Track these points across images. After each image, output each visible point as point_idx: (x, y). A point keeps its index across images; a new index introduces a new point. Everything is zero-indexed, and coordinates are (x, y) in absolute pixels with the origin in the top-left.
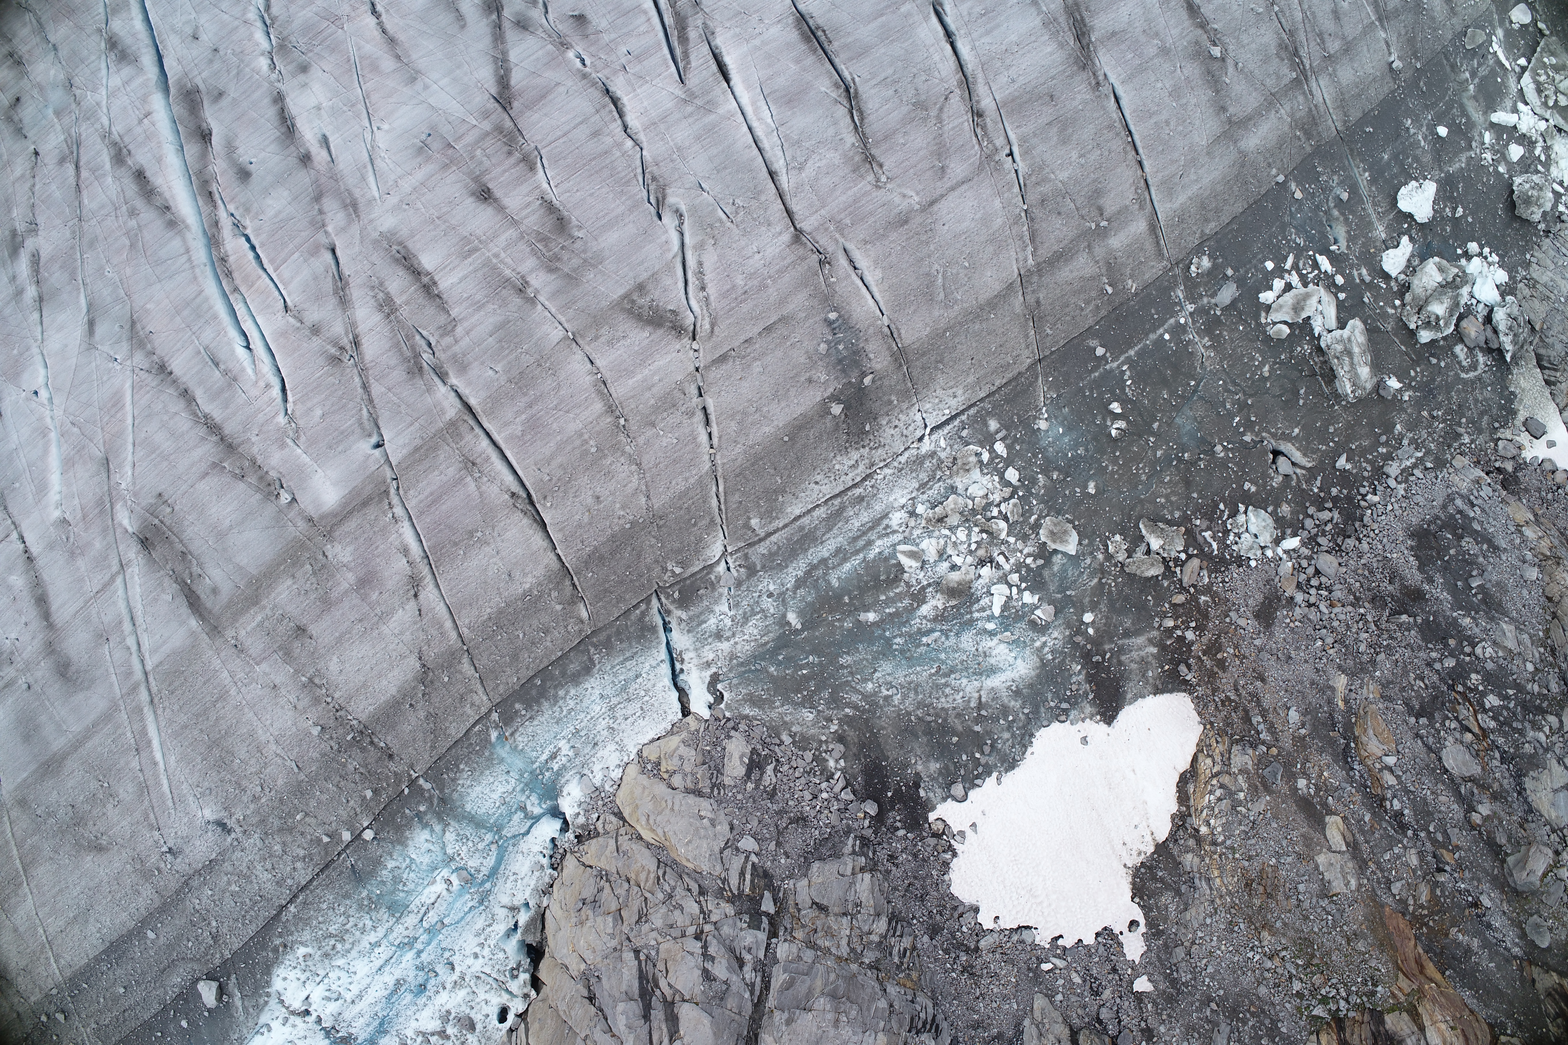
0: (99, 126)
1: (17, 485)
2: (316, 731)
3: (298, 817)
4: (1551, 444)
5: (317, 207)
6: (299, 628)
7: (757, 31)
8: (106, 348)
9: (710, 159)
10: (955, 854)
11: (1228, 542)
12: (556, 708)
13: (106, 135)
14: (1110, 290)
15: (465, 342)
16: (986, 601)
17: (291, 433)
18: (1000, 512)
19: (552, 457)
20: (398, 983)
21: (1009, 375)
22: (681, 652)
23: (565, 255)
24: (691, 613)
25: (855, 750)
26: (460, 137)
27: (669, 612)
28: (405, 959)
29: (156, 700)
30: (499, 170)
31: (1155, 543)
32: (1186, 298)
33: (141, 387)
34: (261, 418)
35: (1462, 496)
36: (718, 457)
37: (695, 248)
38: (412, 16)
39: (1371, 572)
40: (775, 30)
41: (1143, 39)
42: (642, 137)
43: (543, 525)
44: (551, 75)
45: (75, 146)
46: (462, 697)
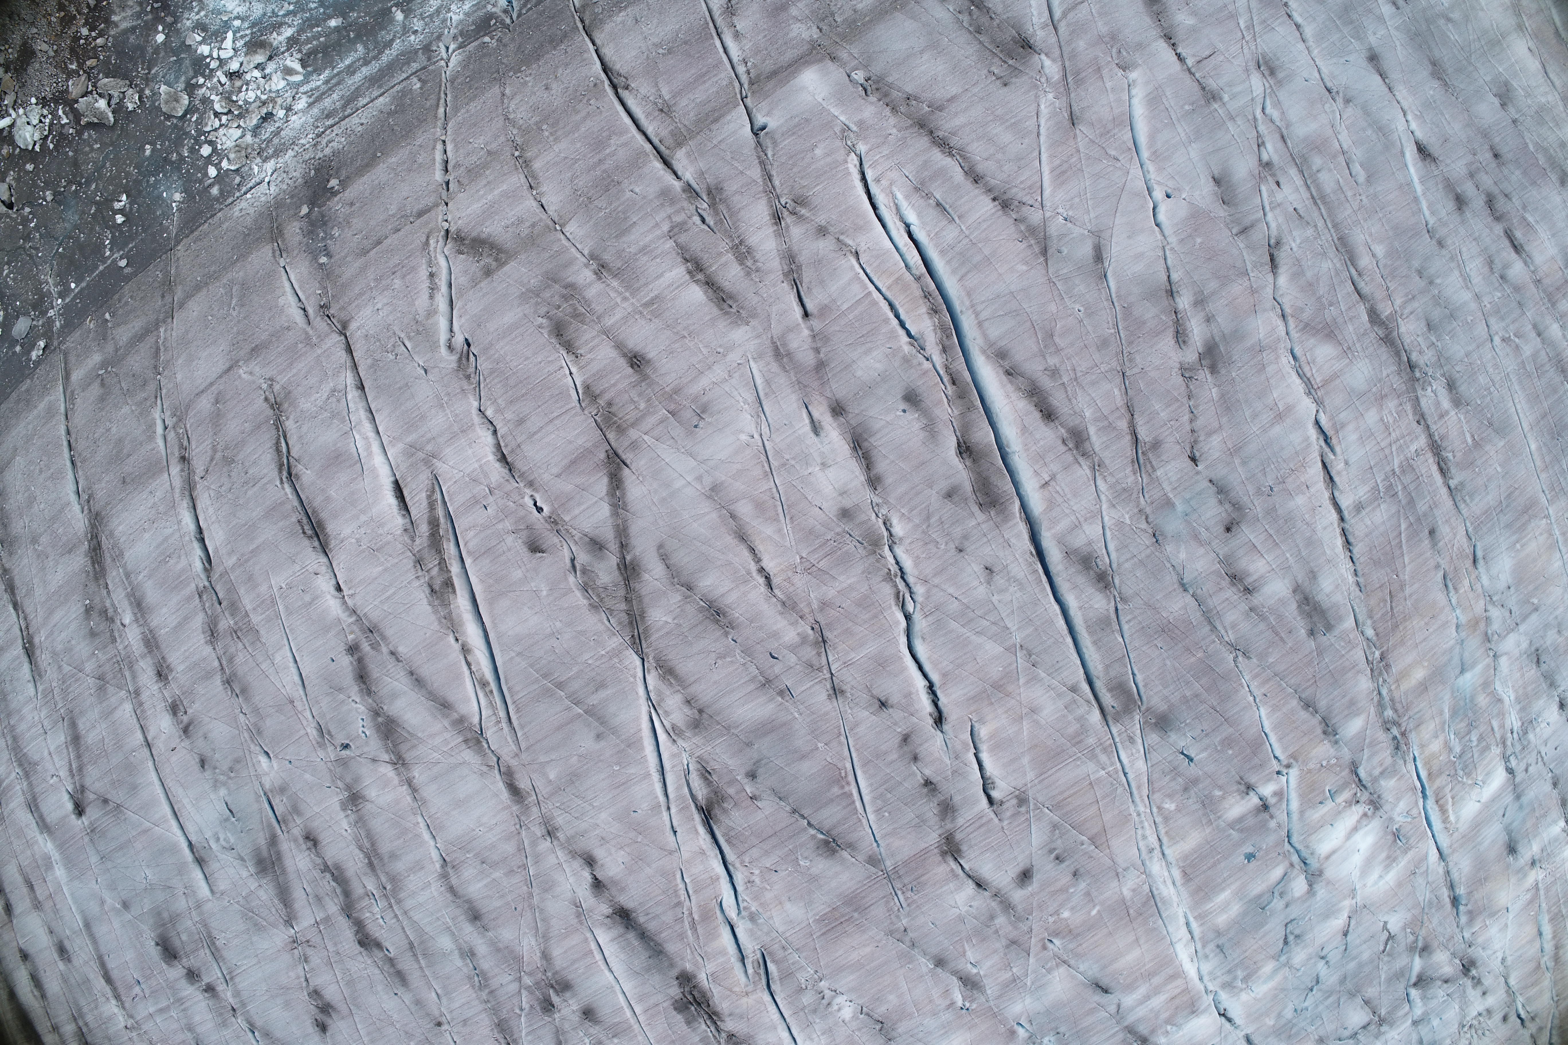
0: (1109, 479)
1: (1187, 108)
5: (822, 355)
7: (363, 531)
8: (1079, 232)
9: (413, 397)
11: (50, 116)
13: (1097, 467)
14: (107, 316)
15: (660, 215)
16: (240, 43)
17: (852, 135)
18: (220, 120)
19: (584, 119)
21: (196, 233)
23: (557, 300)
24: (484, 11)
26: (662, 422)
30: (620, 386)
31: (103, 104)
32: (53, 321)
33: (1030, 187)
34: (886, 150)
36: (440, 134)
37: (436, 312)
38: (719, 563)
40: (345, 531)
41: (49, 550)
42: (477, 419)
44: (566, 486)
45: (1141, 461)
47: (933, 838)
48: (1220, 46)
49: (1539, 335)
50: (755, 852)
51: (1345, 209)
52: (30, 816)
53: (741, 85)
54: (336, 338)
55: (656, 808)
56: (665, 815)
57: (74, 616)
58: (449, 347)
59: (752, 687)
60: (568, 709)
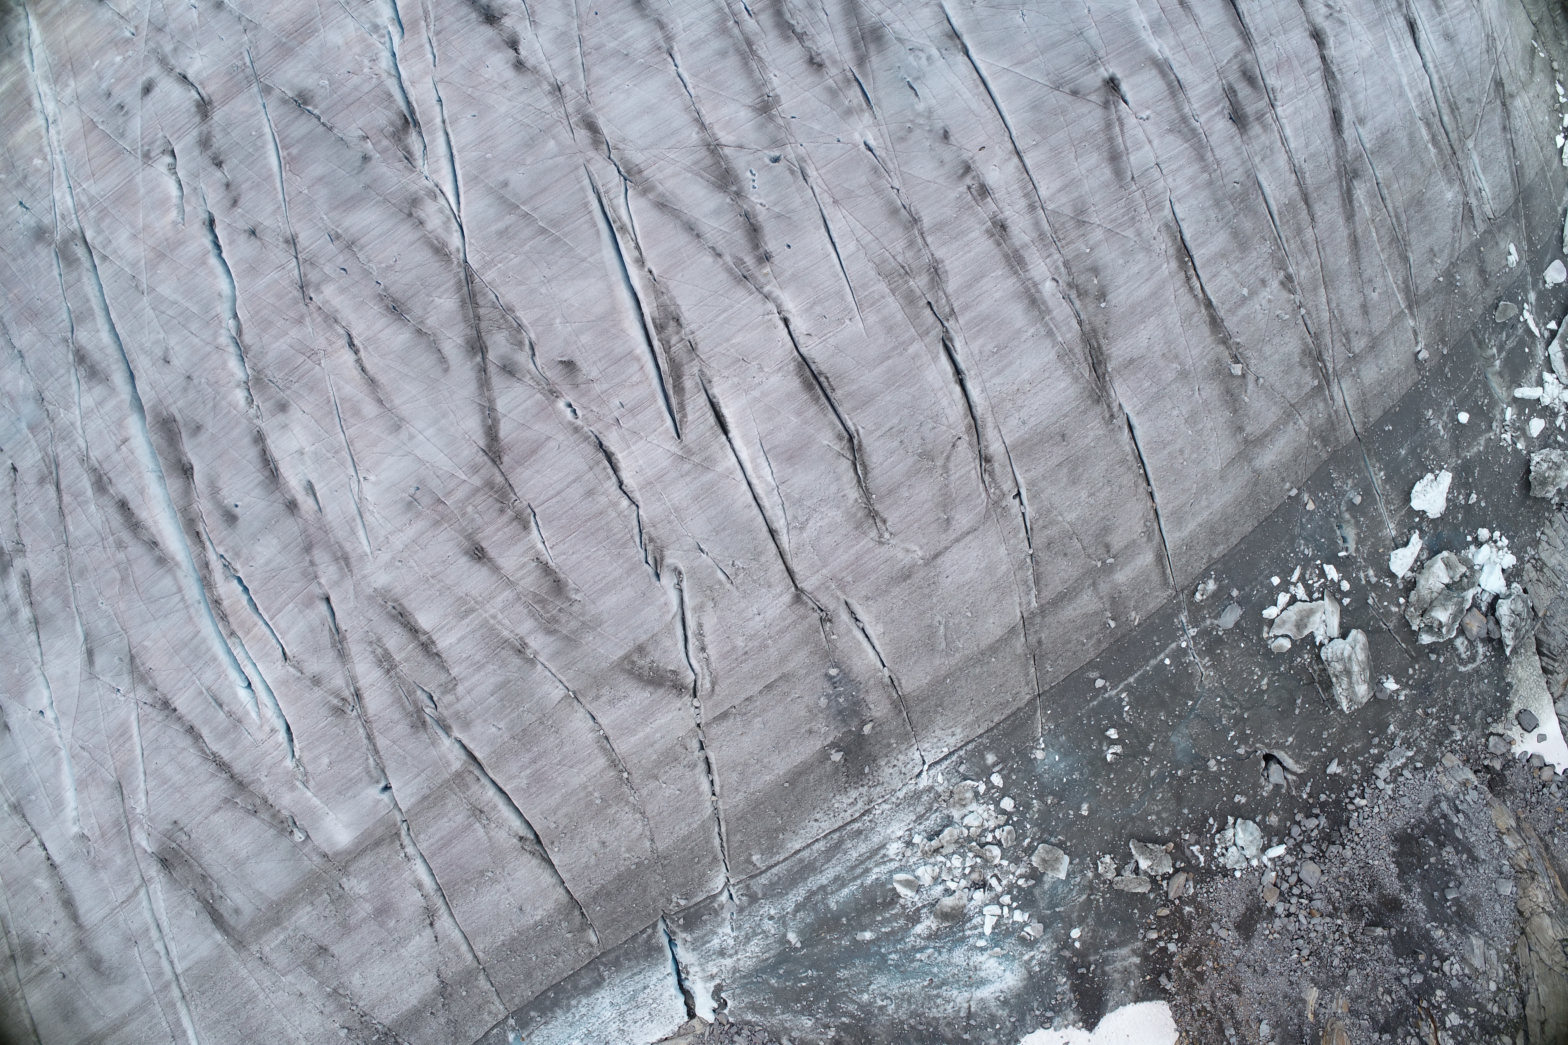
0: (76, 449)
1: (33, 797)
2: (343, 1033)
4: (1542, 738)
5: (307, 558)
6: (321, 947)
7: (756, 380)
8: (107, 679)
9: (709, 521)
11: (1215, 855)
12: (569, 1015)
13: (84, 459)
14: (1113, 624)
16: (977, 920)
17: (300, 777)
18: (994, 837)
19: (557, 808)
21: (1008, 712)
22: (686, 965)
23: (563, 618)
24: (695, 935)
26: (450, 493)
27: (674, 933)
29: (188, 998)
30: (492, 528)
31: (1144, 864)
32: (1189, 622)
33: (147, 721)
34: (269, 760)
35: (1448, 799)
36: (720, 803)
37: (694, 610)
38: (391, 357)
39: (1352, 880)
40: (775, 379)
41: (1162, 363)
42: (637, 496)
43: (552, 865)
44: (541, 428)
45: (53, 466)
46: (480, 1007)
47: (218, 116)
48: (14, 857)
50: (366, 88)
52: (1180, 76)
53: (407, 833)
54: (805, 584)
55: (455, 120)
56: (446, 116)
57: (1121, 290)
58: (678, 573)
59: (362, 241)
60: (535, 209)
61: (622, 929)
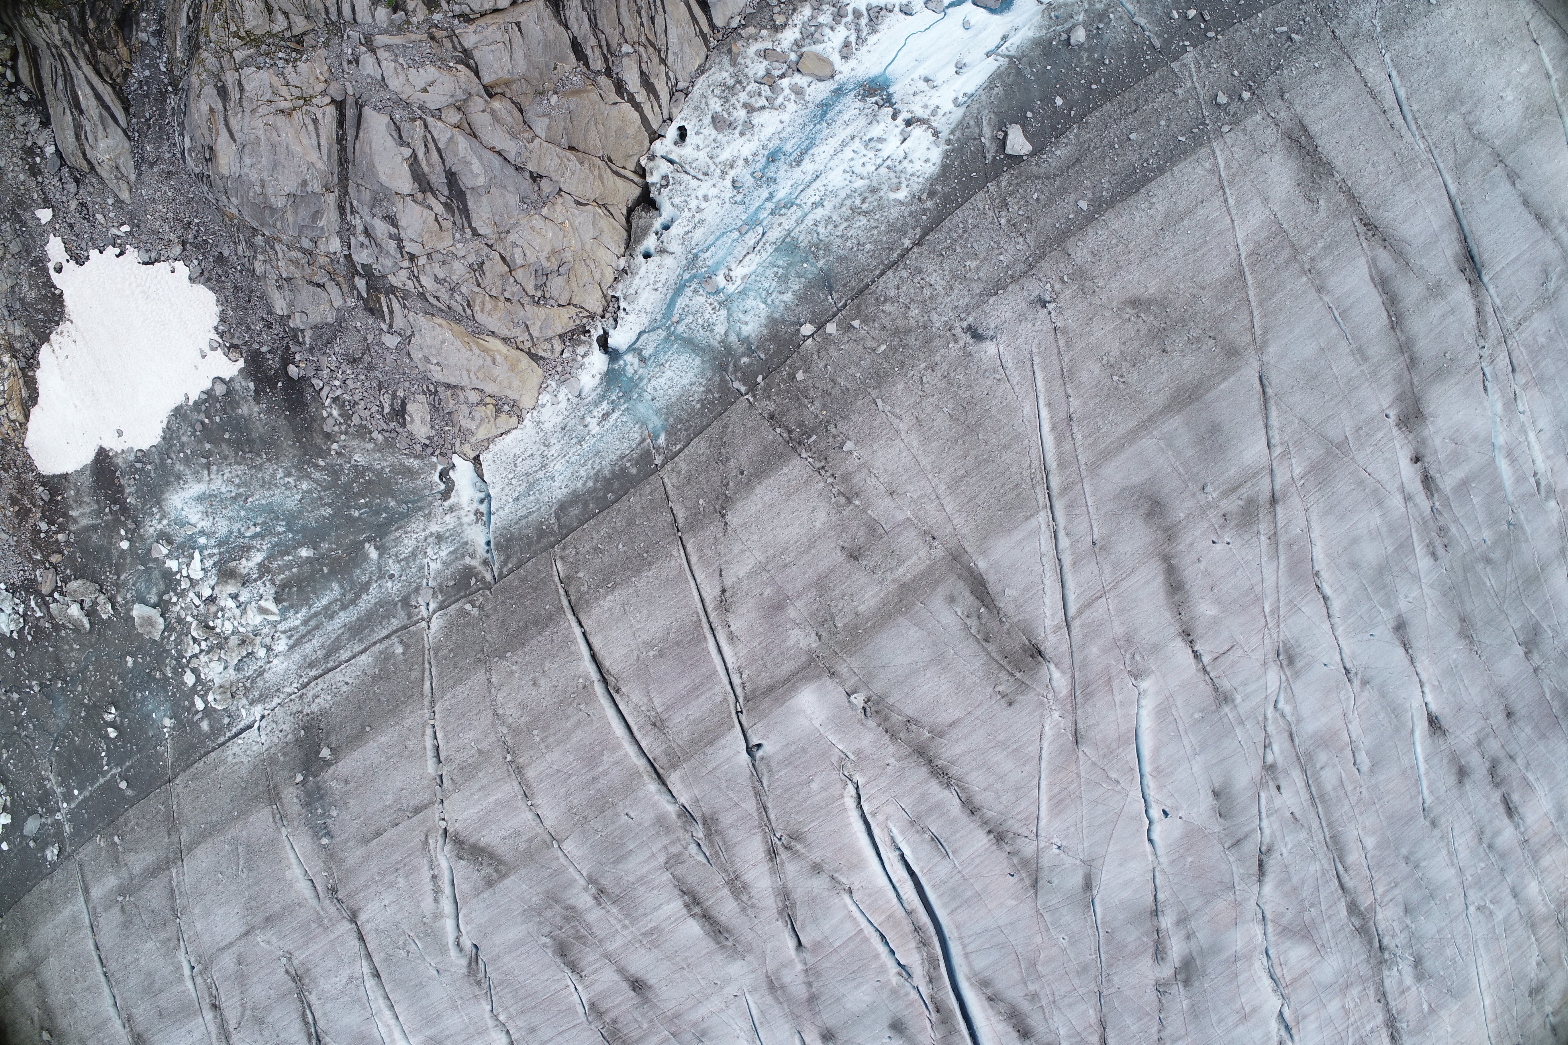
1: (1197, 716)
2: (849, 445)
3: (883, 347)
5: (814, 989)
6: (856, 559)
9: (428, 995)
10: (216, 329)
11: (22, 607)
12: (597, 467)
14: (116, 839)
15: (656, 846)
16: (209, 563)
17: (849, 765)
18: (199, 645)
19: (576, 727)
20: (798, 162)
21: (192, 770)
22: (477, 522)
23: (558, 920)
24: (463, 562)
25: (315, 425)
27: (486, 563)
28: (788, 190)
29: (1040, 476)
30: (624, 1007)
31: (74, 610)
32: (63, 826)
33: (1027, 818)
34: (883, 783)
36: (427, 716)
37: (442, 916)
42: (490, 1023)
43: (593, 657)
46: (688, 482)
48: (1240, 638)
49: (1515, 897)
51: (1343, 806)
53: (737, 700)
54: (346, 926)
58: (458, 945)
61: (530, 578)
